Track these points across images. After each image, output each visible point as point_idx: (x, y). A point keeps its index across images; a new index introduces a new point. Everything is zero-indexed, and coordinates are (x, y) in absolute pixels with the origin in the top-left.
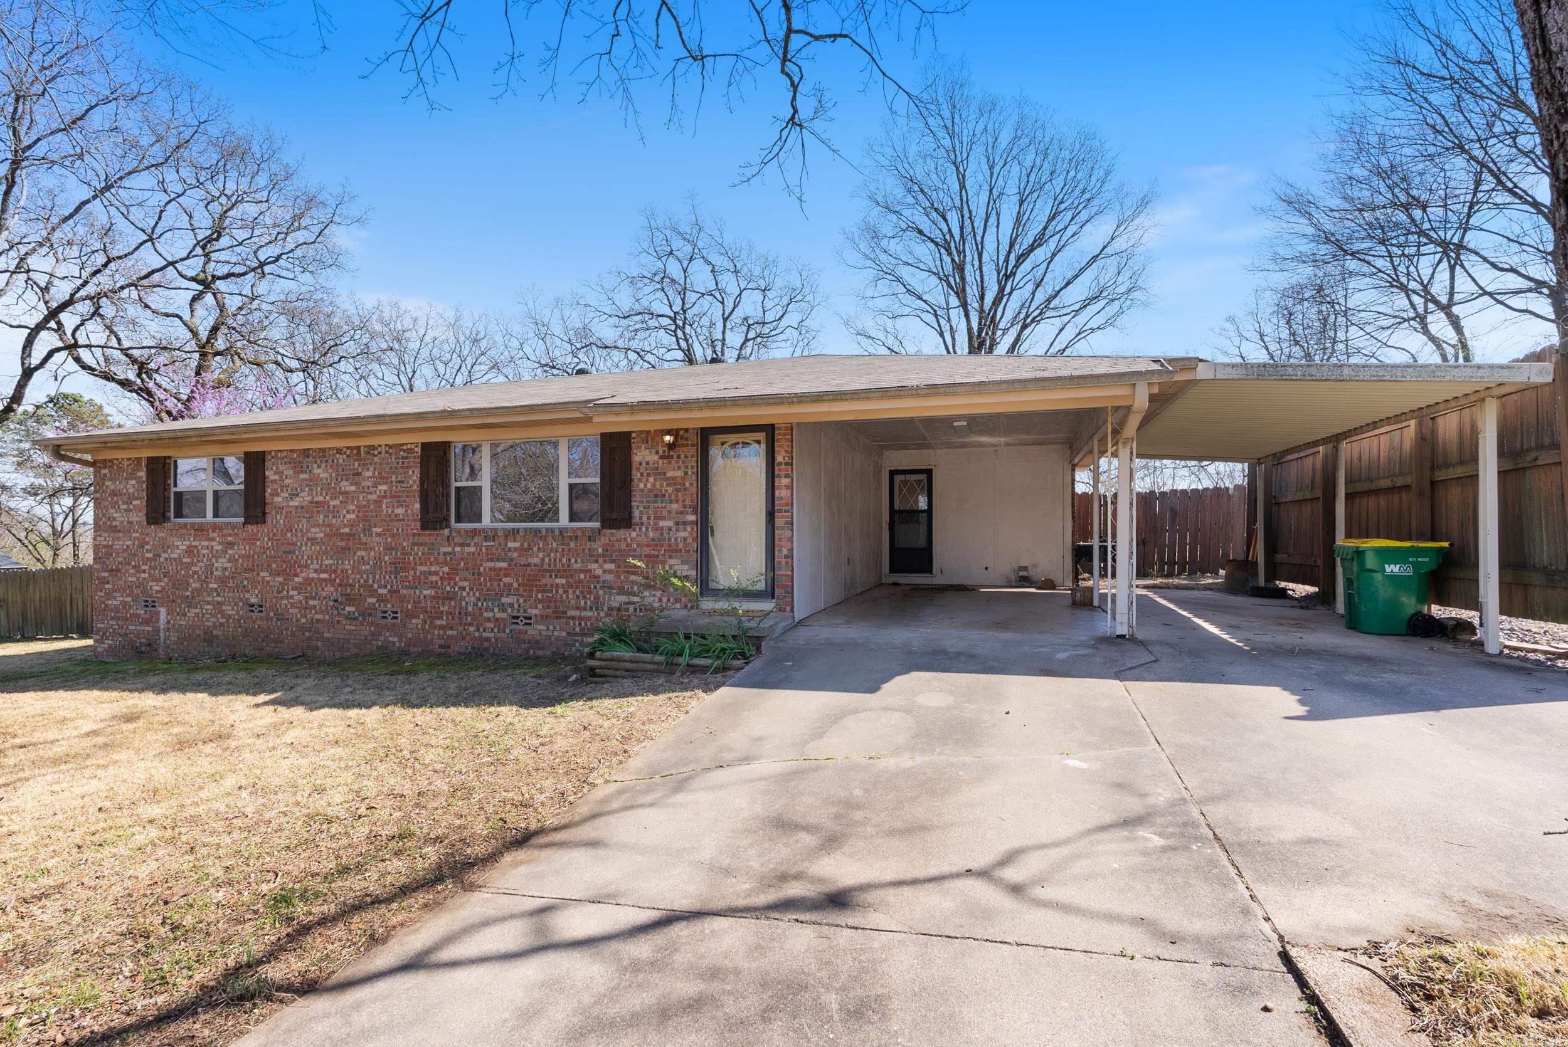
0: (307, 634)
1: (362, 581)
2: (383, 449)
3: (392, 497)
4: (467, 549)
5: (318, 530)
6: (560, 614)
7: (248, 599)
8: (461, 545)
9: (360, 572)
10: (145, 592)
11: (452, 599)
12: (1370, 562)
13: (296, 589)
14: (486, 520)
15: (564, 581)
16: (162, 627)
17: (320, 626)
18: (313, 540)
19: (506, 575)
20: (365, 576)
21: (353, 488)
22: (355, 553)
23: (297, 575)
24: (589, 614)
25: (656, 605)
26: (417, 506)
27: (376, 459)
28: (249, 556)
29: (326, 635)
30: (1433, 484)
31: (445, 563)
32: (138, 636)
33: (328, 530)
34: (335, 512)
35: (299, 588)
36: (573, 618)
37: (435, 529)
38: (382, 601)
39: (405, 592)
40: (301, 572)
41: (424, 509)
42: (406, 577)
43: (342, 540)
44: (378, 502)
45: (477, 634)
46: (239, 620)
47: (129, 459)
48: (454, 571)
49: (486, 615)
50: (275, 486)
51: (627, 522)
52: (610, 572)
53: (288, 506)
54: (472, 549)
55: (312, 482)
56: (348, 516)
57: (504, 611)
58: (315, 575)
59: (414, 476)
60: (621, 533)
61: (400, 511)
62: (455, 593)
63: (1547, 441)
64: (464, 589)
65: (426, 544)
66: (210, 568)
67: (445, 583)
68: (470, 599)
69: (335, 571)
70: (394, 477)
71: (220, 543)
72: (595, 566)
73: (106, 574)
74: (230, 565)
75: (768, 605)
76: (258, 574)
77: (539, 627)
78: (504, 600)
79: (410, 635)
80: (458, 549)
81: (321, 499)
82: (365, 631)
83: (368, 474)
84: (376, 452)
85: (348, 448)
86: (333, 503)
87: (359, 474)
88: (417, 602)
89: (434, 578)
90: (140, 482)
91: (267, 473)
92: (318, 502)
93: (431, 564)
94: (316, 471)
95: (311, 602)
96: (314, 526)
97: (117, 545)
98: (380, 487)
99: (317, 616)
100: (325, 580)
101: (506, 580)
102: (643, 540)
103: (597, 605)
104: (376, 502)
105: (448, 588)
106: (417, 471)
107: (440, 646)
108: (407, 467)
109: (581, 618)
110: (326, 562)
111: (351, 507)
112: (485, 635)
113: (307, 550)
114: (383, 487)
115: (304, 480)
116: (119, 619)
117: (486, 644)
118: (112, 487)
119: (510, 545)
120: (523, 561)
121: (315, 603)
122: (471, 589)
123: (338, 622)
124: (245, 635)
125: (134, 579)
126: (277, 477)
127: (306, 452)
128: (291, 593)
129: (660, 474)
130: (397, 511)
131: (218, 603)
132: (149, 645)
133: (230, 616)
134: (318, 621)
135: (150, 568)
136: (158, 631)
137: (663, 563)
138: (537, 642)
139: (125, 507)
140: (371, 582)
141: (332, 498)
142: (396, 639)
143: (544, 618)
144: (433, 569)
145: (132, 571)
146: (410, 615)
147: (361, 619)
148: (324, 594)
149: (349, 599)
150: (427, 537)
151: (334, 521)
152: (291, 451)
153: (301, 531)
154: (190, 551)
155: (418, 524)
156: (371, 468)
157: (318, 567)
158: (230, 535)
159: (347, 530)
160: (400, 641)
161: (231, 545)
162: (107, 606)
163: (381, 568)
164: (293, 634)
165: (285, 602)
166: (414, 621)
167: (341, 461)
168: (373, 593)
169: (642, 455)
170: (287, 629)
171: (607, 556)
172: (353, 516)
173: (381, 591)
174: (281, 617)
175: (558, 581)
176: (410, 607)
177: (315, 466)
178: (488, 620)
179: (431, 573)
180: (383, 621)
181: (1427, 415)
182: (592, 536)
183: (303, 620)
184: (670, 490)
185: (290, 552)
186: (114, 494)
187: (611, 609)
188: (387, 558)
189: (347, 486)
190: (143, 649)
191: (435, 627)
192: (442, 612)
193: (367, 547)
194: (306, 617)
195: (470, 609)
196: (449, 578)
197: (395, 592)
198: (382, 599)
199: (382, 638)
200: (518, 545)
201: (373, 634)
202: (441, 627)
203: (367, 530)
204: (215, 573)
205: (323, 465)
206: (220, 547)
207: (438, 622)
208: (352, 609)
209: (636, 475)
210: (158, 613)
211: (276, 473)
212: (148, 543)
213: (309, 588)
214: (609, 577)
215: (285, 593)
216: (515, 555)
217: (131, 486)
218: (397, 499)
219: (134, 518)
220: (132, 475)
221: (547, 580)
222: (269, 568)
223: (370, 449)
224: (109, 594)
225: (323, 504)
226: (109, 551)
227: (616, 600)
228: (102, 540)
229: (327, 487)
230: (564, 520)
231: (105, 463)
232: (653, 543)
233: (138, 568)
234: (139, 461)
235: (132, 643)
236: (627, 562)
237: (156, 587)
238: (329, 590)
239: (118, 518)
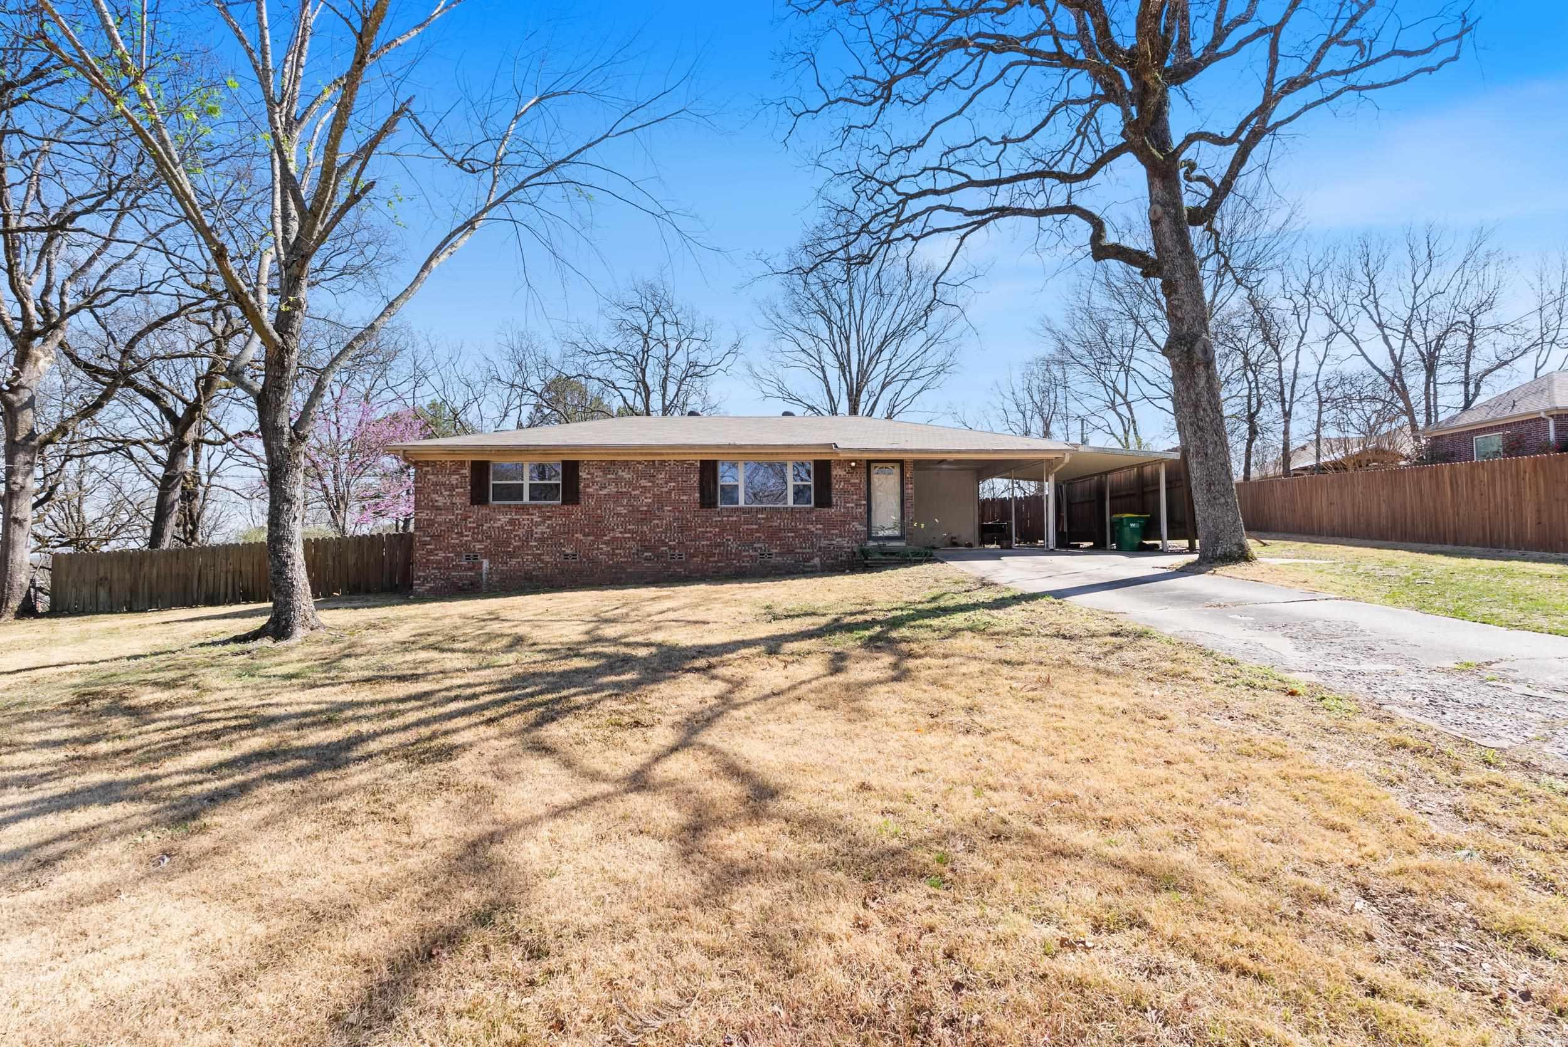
0: (613, 569)
1: (657, 538)
2: (672, 463)
3: (679, 490)
4: (731, 518)
5: (623, 508)
6: (790, 551)
7: (564, 552)
9: (655, 532)
10: (468, 549)
11: (721, 546)
12: (1126, 523)
13: (605, 543)
14: (741, 503)
15: (793, 534)
16: (485, 571)
17: (623, 564)
18: (619, 515)
19: (757, 532)
20: (659, 535)
21: (650, 484)
22: (651, 522)
23: (606, 535)
24: (808, 551)
25: (845, 545)
26: (697, 495)
27: (667, 468)
28: (565, 525)
29: (628, 569)
30: (1144, 493)
31: (716, 526)
32: (461, 579)
33: (631, 508)
34: (636, 498)
35: (607, 543)
36: (798, 553)
37: (710, 508)
38: (673, 549)
39: (689, 543)
40: (609, 533)
41: (702, 496)
42: (690, 535)
43: (641, 514)
44: (669, 492)
45: (738, 564)
46: (556, 564)
47: (451, 462)
48: (723, 531)
49: (744, 554)
50: (587, 482)
51: (829, 504)
52: (820, 529)
53: (597, 494)
54: (735, 518)
55: (618, 481)
56: (646, 500)
57: (756, 551)
58: (620, 535)
59: (695, 478)
60: (826, 510)
61: (684, 498)
62: (724, 543)
64: (729, 540)
65: (703, 516)
66: (530, 533)
67: (717, 537)
68: (733, 546)
69: (636, 533)
70: (680, 479)
71: (539, 517)
72: (811, 526)
73: (428, 538)
74: (548, 530)
75: (903, 544)
76: (573, 536)
77: (779, 558)
78: (756, 545)
79: (692, 567)
80: (725, 518)
81: (625, 490)
82: (659, 565)
83: (661, 476)
84: (667, 464)
85: (646, 461)
86: (634, 493)
87: (654, 476)
88: (697, 549)
89: (709, 535)
90: (464, 476)
91: (581, 474)
92: (622, 492)
93: (707, 527)
94: (620, 473)
95: (617, 551)
96: (618, 506)
97: (440, 519)
98: (670, 484)
99: (622, 559)
100: (628, 538)
101: (757, 535)
102: (838, 513)
103: (813, 546)
104: (667, 492)
105: (719, 540)
106: (697, 476)
108: (690, 473)
109: (803, 553)
110: (630, 527)
111: (648, 495)
112: (743, 564)
113: (613, 521)
114: (673, 484)
115: (612, 479)
116: (441, 568)
117: (744, 568)
118: (435, 480)
119: (758, 516)
120: (768, 524)
121: (621, 551)
122: (734, 540)
123: (638, 562)
124: (562, 573)
125: (458, 541)
126: (589, 476)
127: (613, 462)
128: (601, 546)
129: (847, 481)
130: (682, 498)
131: (538, 554)
132: (470, 582)
133: (548, 562)
134: (622, 562)
135: (473, 533)
136: (482, 572)
137: (850, 524)
138: (777, 565)
139: (448, 493)
140: (663, 538)
141: (633, 490)
142: (682, 569)
143: (780, 554)
144: (708, 530)
145: (455, 536)
146: (692, 556)
147: (656, 559)
148: (628, 546)
149: (647, 549)
150: (704, 512)
151: (635, 503)
152: (601, 461)
153: (609, 509)
154: (511, 522)
155: (698, 505)
156: (664, 473)
157: (623, 530)
158: (548, 512)
159: (645, 508)
161: (550, 518)
162: (428, 560)
163: (671, 530)
164: (602, 569)
165: (595, 552)
166: (695, 559)
167: (640, 468)
168: (665, 544)
169: (837, 472)
170: (597, 567)
171: (817, 522)
172: (650, 500)
173: (671, 543)
174: (591, 561)
175: (789, 534)
176: (692, 551)
177: (620, 471)
178: (746, 556)
179: (706, 532)
180: (672, 560)
181: (1141, 466)
182: (810, 511)
183: (611, 562)
184: (852, 489)
185: (600, 522)
186: (436, 484)
187: (820, 548)
188: (675, 524)
189: (644, 483)
190: (465, 585)
191: (710, 562)
192: (715, 554)
193: (661, 519)
194: (613, 560)
195: (734, 551)
196: (720, 534)
197: (681, 543)
198: (670, 548)
199: (672, 569)
200: (764, 516)
201: (665, 567)
202: (715, 562)
203: (661, 509)
204: (535, 536)
205: (627, 471)
206: (539, 519)
207: (712, 559)
208: (650, 554)
209: (834, 481)
210: (481, 563)
211: (587, 474)
212: (470, 517)
213: (615, 543)
214: (819, 532)
215: (596, 546)
216: (763, 521)
217: (454, 479)
218: (683, 491)
219: (457, 500)
220: (456, 472)
221: (782, 534)
222: (582, 531)
223: (662, 462)
224: (430, 552)
225: (626, 493)
226: (431, 523)
227: (824, 543)
228: (423, 515)
229: (629, 483)
230: (790, 502)
231: (427, 463)
232: (843, 515)
233: (460, 534)
234: (463, 463)
235: (454, 584)
236: (829, 524)
237: (478, 546)
238: (631, 543)
239: (441, 501)
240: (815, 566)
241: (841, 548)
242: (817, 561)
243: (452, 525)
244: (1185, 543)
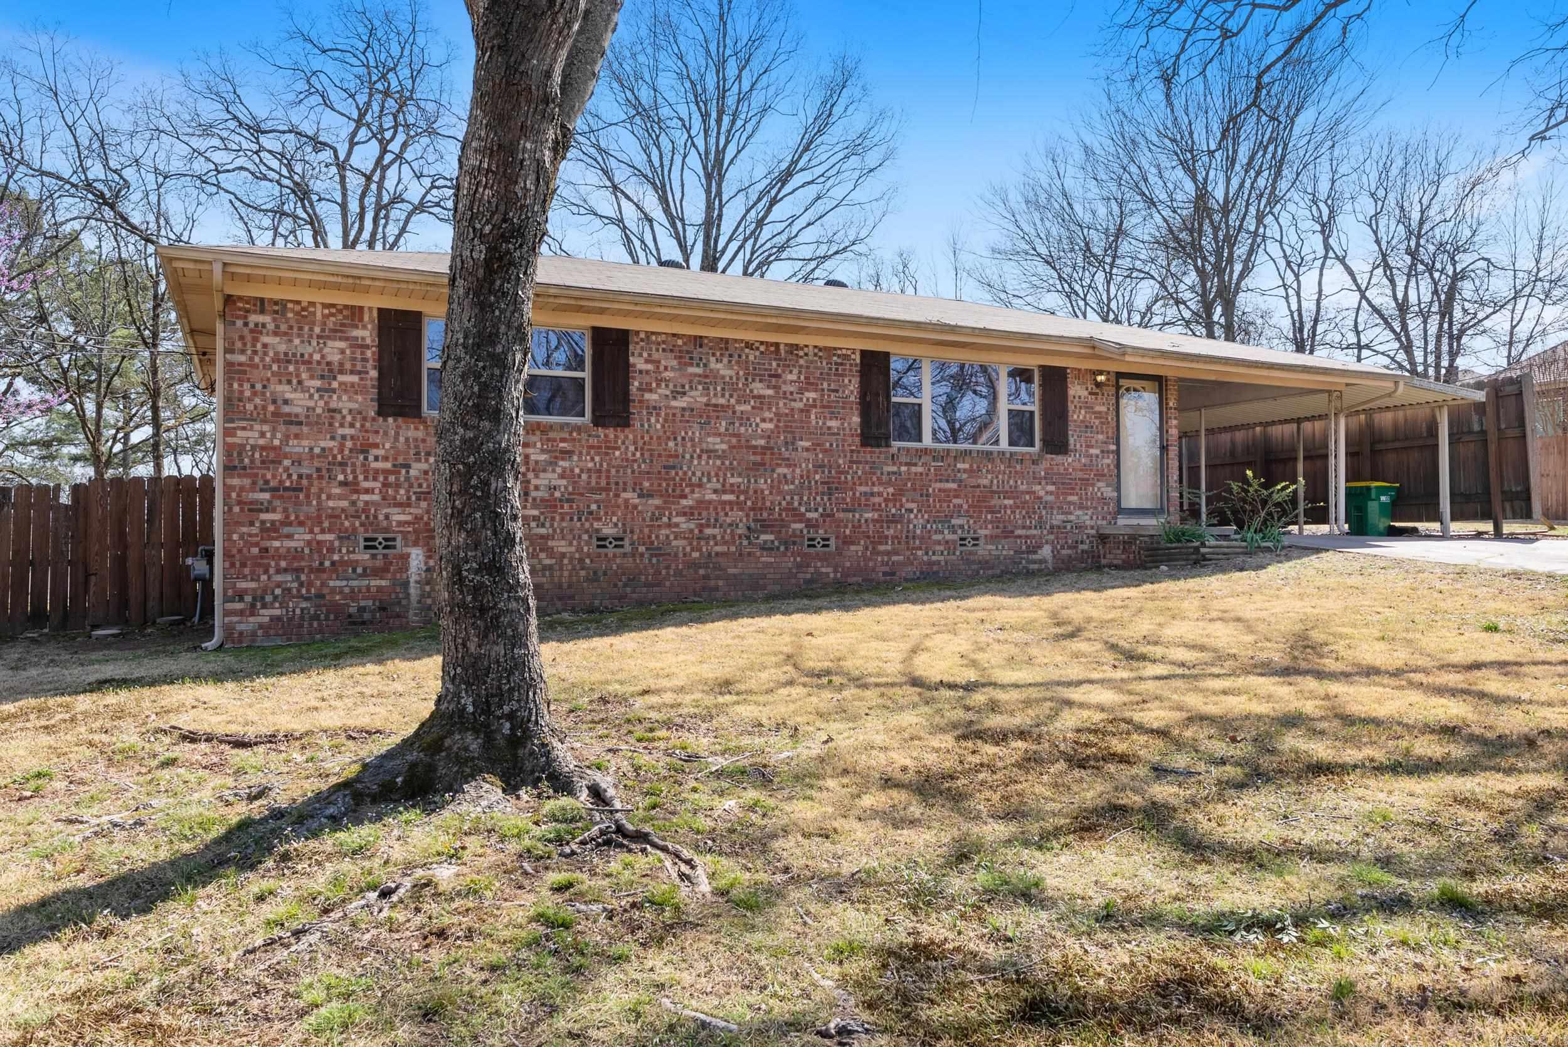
0: (702, 572)
1: (784, 503)
2: (811, 351)
3: (823, 407)
4: (913, 469)
5: (718, 440)
6: (1008, 534)
7: (598, 531)
8: (907, 464)
9: (780, 492)
10: (371, 523)
11: (896, 522)
12: (1373, 494)
13: (685, 514)
14: (927, 440)
15: (1011, 502)
16: (413, 579)
17: (720, 560)
18: (710, 453)
19: (957, 497)
20: (788, 498)
21: (770, 392)
22: (773, 471)
23: (685, 497)
24: (1034, 532)
25: (1088, 523)
26: (856, 419)
27: (802, 362)
28: (599, 471)
29: (731, 571)
31: (889, 483)
32: (353, 595)
33: (734, 441)
34: (745, 419)
35: (687, 513)
36: (1020, 537)
37: (879, 446)
38: (813, 526)
39: (841, 515)
40: (693, 492)
41: (865, 422)
42: (844, 499)
43: (754, 454)
44: (806, 411)
45: (925, 558)
46: (581, 560)
47: (325, 306)
48: (900, 492)
49: (935, 537)
50: (647, 379)
51: (1063, 448)
52: (1051, 493)
53: (667, 407)
54: (920, 469)
55: (708, 380)
56: (764, 425)
57: (955, 532)
58: (714, 497)
59: (852, 386)
60: (1059, 458)
61: (833, 423)
62: (902, 516)
63: (1465, 429)
64: (911, 511)
65: (867, 462)
67: (891, 505)
68: (918, 522)
69: (746, 492)
70: (825, 385)
71: (543, 451)
72: (1038, 488)
73: (266, 496)
74: (564, 482)
76: (617, 496)
77: (990, 547)
78: (954, 521)
79: (848, 564)
80: (903, 469)
81: (722, 401)
82: (789, 562)
83: (790, 377)
84: (801, 353)
85: (762, 343)
86: (740, 408)
87: (777, 376)
88: (856, 527)
89: (877, 500)
90: (359, 346)
91: (631, 359)
92: (716, 406)
93: (873, 484)
94: (713, 365)
95: (708, 531)
96: (709, 435)
97: (297, 447)
98: (807, 394)
99: (718, 549)
100: (730, 503)
101: (956, 501)
102: (1077, 465)
103: (1041, 524)
104: (802, 411)
105: (893, 511)
106: (855, 382)
107: (885, 574)
108: (842, 375)
109: (1027, 537)
110: (732, 480)
111: (767, 415)
112: (934, 558)
114: (812, 395)
115: (696, 375)
116: (301, 570)
117: (935, 568)
118: (282, 348)
119: (959, 466)
120: (973, 482)
121: (716, 531)
122: (919, 511)
123: (749, 554)
124: (594, 578)
125: (344, 504)
126: (650, 367)
127: (698, 341)
128: (675, 520)
129: (1089, 408)
130: (830, 423)
131: (542, 537)
132: (382, 609)
133: (563, 555)
134: (717, 554)
135: (386, 485)
136: (406, 584)
137: (1093, 485)
138: (987, 562)
139: (318, 383)
140: (796, 504)
141: (738, 402)
142: (830, 570)
143: (992, 539)
144: (876, 489)
145: (337, 491)
146: (847, 541)
147: (782, 548)
148: (728, 520)
149: (766, 527)
150: (867, 454)
151: (743, 429)
152: (674, 335)
153: (692, 440)
155: (857, 440)
156: (795, 371)
157: (719, 486)
158: (563, 440)
159: (762, 442)
160: (835, 572)
161: (567, 454)
162: (266, 550)
163: (810, 488)
164: (679, 573)
165: (664, 532)
166: (853, 548)
167: (751, 358)
168: (800, 517)
169: (1076, 390)
170: (668, 568)
171: (1048, 478)
172: (770, 426)
173: (810, 515)
174: (656, 552)
175: (1006, 502)
176: (848, 532)
177: (713, 359)
178: (939, 543)
179: (872, 494)
180: (812, 550)
182: (1034, 460)
183: (696, 555)
184: (1097, 422)
185: (673, 467)
186: (285, 360)
187: (1052, 527)
188: (817, 477)
189: (759, 388)
190: (367, 616)
191: (879, 553)
192: (887, 537)
193: (791, 465)
194: (700, 550)
195: (918, 532)
196: (895, 498)
197: (828, 516)
198: (810, 524)
199: (812, 570)
200: (967, 466)
201: (799, 566)
202: (888, 553)
203: (790, 444)
204: (534, 494)
205: (725, 360)
206: (543, 457)
207: (882, 548)
208: (771, 537)
209: (1071, 407)
210: (406, 557)
211: (647, 361)
212: (376, 446)
213: (704, 514)
214: (1050, 498)
215: (665, 519)
216: (965, 476)
217: (334, 350)
218: (829, 409)
219: (344, 403)
220: (338, 333)
221: (995, 502)
222: (636, 486)
223: (793, 348)
224: (269, 531)
225: (723, 408)
226: (273, 456)
227: (1058, 519)
228: (250, 435)
229: (730, 387)
230: (1004, 444)
231: (261, 305)
232: (1085, 468)
233: (351, 486)
234: (356, 312)
235: (336, 610)
236: (1066, 485)
237: (398, 516)
238: (736, 515)
239: (299, 402)
240: (1043, 561)
241: (1080, 527)
242: (1046, 551)
243: (328, 466)
244: (1488, 527)
